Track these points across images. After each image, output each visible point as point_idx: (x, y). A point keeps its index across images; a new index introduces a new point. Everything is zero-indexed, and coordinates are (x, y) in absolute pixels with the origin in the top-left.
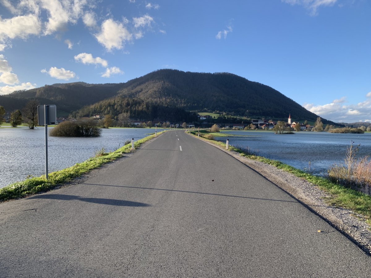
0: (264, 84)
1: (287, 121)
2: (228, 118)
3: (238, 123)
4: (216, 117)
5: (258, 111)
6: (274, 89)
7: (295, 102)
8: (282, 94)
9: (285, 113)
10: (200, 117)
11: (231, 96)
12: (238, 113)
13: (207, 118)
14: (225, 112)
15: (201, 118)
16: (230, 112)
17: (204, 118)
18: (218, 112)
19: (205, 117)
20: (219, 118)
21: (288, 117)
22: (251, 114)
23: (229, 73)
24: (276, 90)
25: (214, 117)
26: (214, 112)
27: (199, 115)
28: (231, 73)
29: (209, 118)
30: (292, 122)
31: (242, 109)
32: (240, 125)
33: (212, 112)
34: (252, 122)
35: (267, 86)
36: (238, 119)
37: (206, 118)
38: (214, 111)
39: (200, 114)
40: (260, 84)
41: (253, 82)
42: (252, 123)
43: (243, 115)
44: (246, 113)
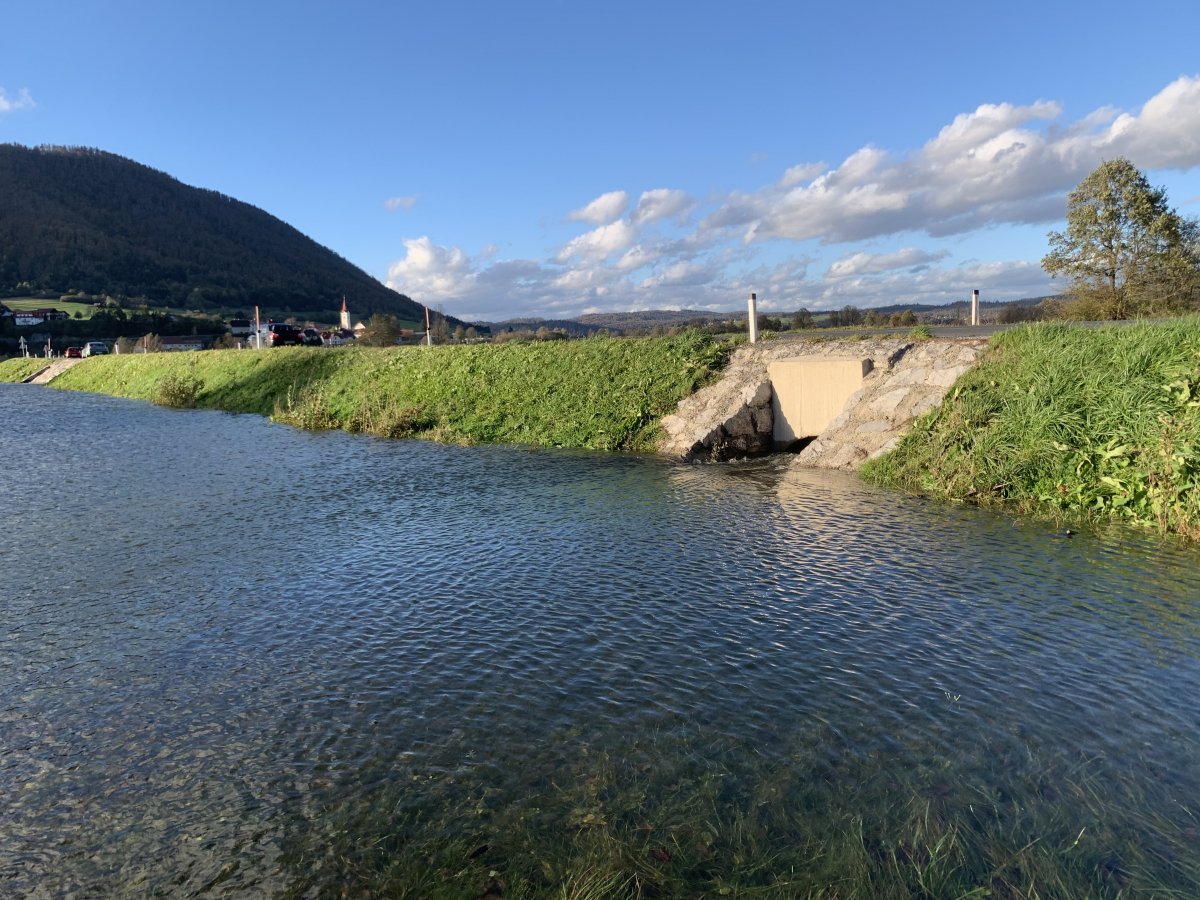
0: (239, 199)
1: (337, 321)
2: (135, 317)
3: (178, 334)
4: (83, 312)
5: (233, 292)
6: (273, 217)
7: (343, 260)
8: (302, 234)
9: (322, 297)
10: (13, 318)
11: (123, 237)
12: (159, 297)
13: (45, 318)
14: (110, 294)
15: (19, 322)
16: (129, 295)
17: (35, 321)
18: (80, 295)
19: (36, 314)
20: (96, 317)
21: (339, 309)
22: (213, 302)
23: (101, 149)
24: (281, 219)
25: (78, 315)
26: (62, 297)
27: (6, 309)
28: (108, 151)
29: (52, 317)
30: (353, 323)
31: (175, 284)
32: (186, 339)
33: (58, 298)
34: (228, 326)
35: (249, 205)
36: (175, 320)
37: (42, 320)
38: (65, 292)
39: (13, 304)
40: (225, 197)
41: (200, 190)
42: (227, 330)
43: (181, 304)
44: (192, 299)
